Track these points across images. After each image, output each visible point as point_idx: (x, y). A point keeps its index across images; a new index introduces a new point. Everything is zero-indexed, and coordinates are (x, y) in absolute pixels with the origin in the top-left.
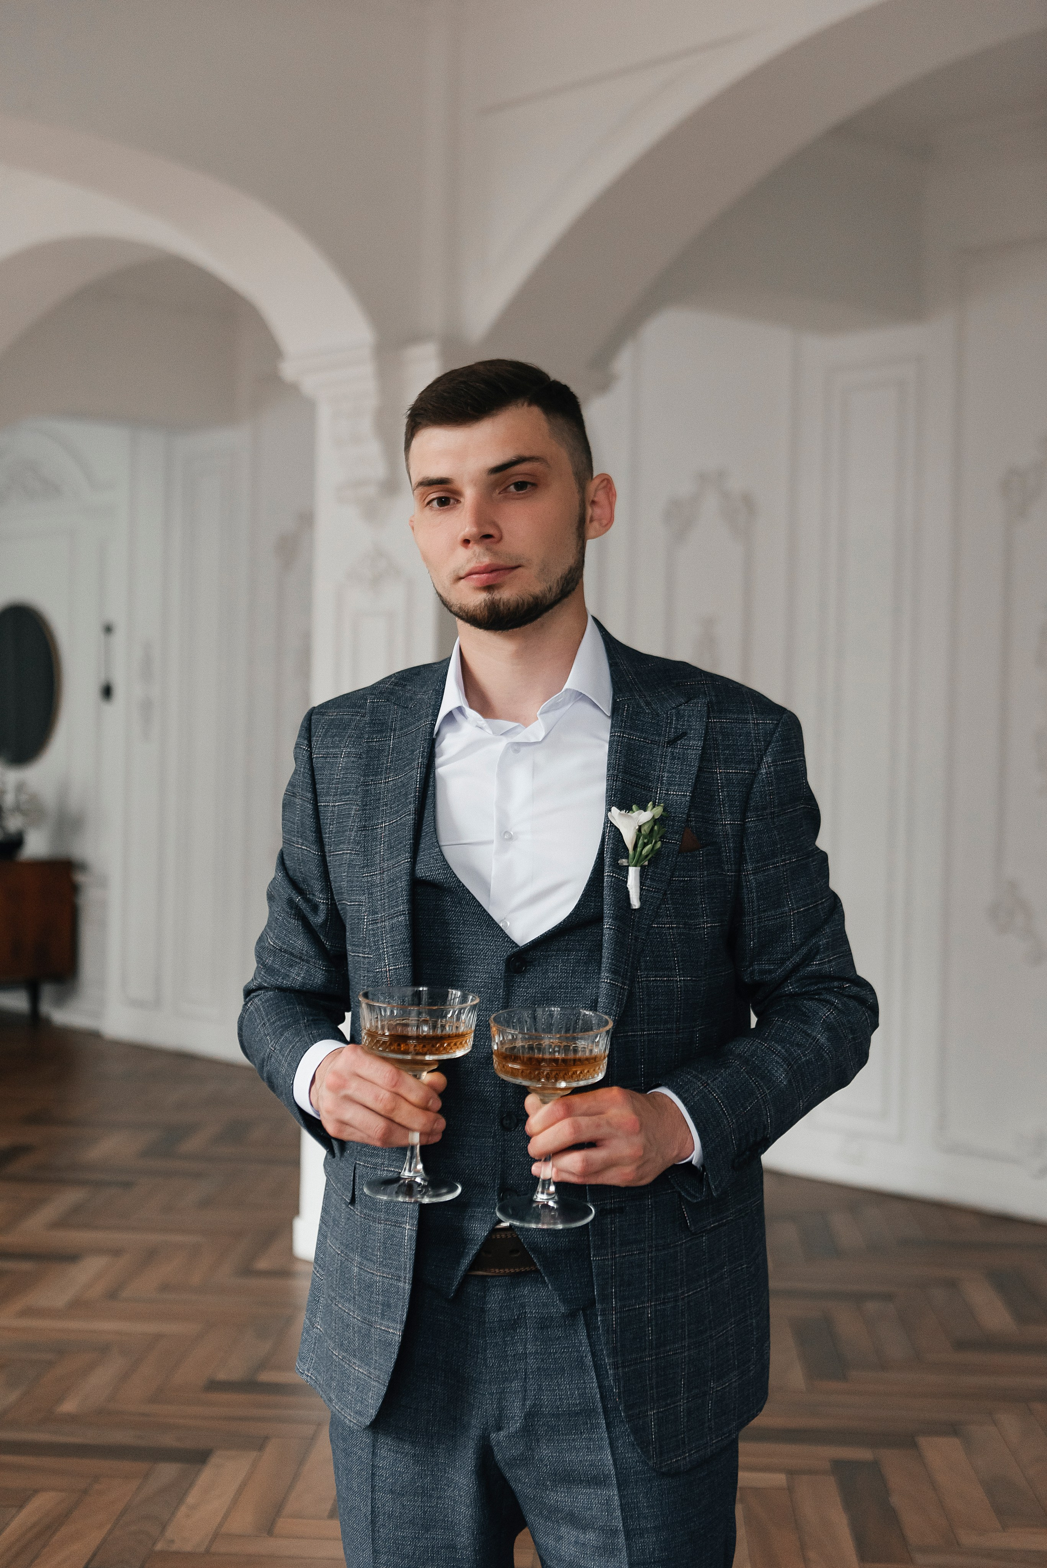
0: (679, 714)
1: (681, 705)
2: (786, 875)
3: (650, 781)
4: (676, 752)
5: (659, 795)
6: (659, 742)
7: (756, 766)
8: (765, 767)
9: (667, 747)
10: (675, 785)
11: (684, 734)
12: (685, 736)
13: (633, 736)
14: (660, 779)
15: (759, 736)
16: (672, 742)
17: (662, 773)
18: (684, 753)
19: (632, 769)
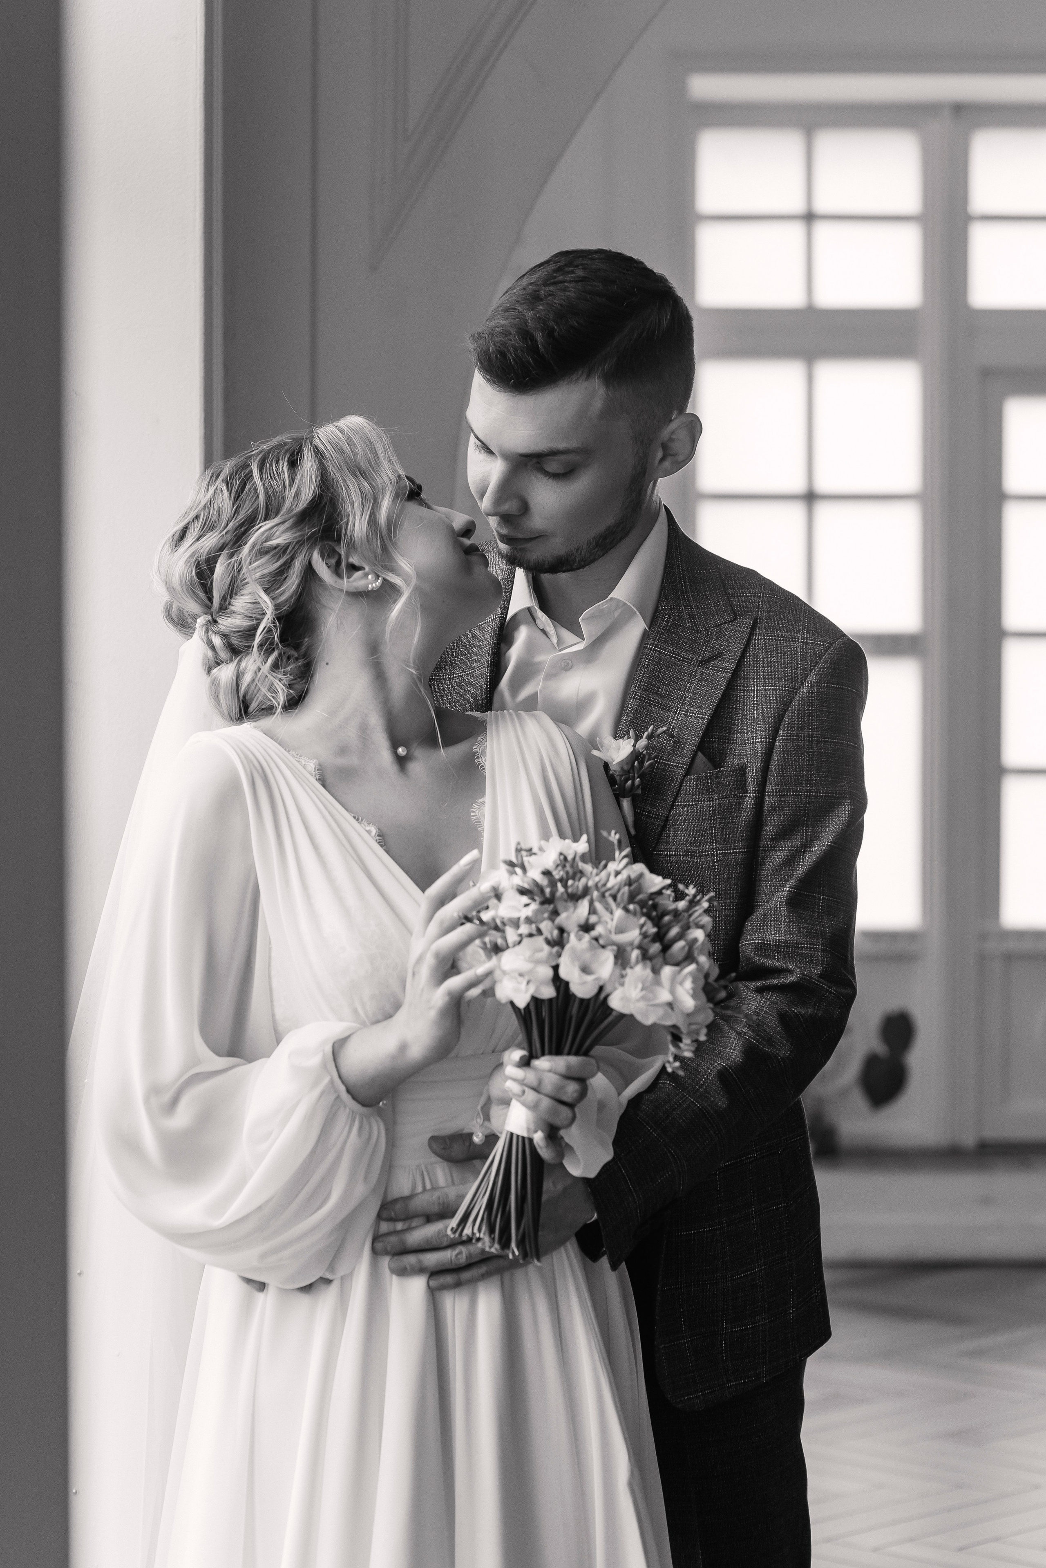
0: (720, 633)
1: (725, 623)
2: (808, 807)
3: (672, 700)
4: (706, 673)
5: (678, 715)
6: (692, 660)
7: (798, 685)
8: (808, 685)
9: (699, 666)
10: (696, 707)
11: (720, 654)
12: (720, 657)
13: (665, 651)
14: (682, 699)
15: (806, 656)
16: (704, 662)
17: (687, 693)
18: (714, 674)
19: (655, 687)
